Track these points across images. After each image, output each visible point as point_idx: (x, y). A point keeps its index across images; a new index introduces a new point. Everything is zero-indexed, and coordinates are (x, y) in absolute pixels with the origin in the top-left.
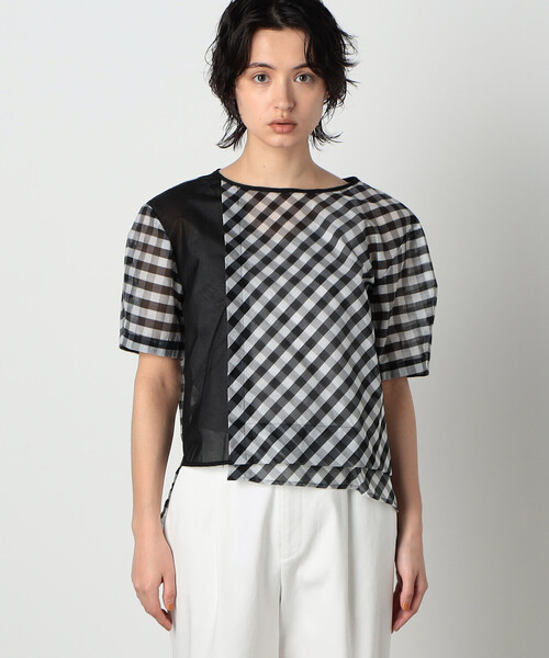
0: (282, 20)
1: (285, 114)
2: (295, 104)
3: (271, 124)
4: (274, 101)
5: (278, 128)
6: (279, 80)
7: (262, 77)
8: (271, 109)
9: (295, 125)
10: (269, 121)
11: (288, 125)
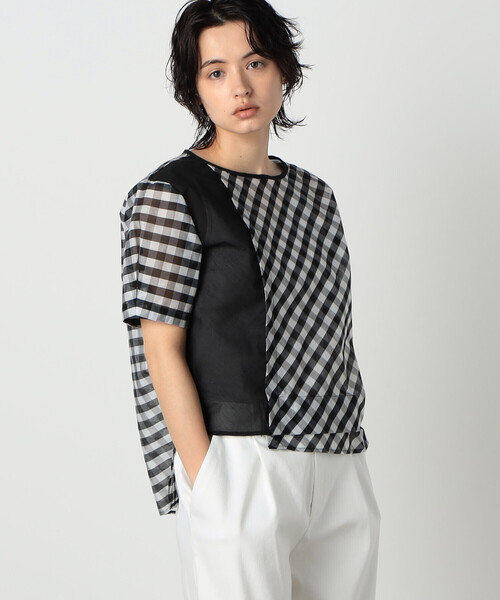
0: (222, 16)
1: (245, 100)
2: (252, 90)
3: (235, 113)
4: (232, 91)
5: (243, 114)
6: (233, 71)
7: (218, 74)
8: (232, 99)
9: (257, 108)
10: (233, 110)
11: (251, 110)
